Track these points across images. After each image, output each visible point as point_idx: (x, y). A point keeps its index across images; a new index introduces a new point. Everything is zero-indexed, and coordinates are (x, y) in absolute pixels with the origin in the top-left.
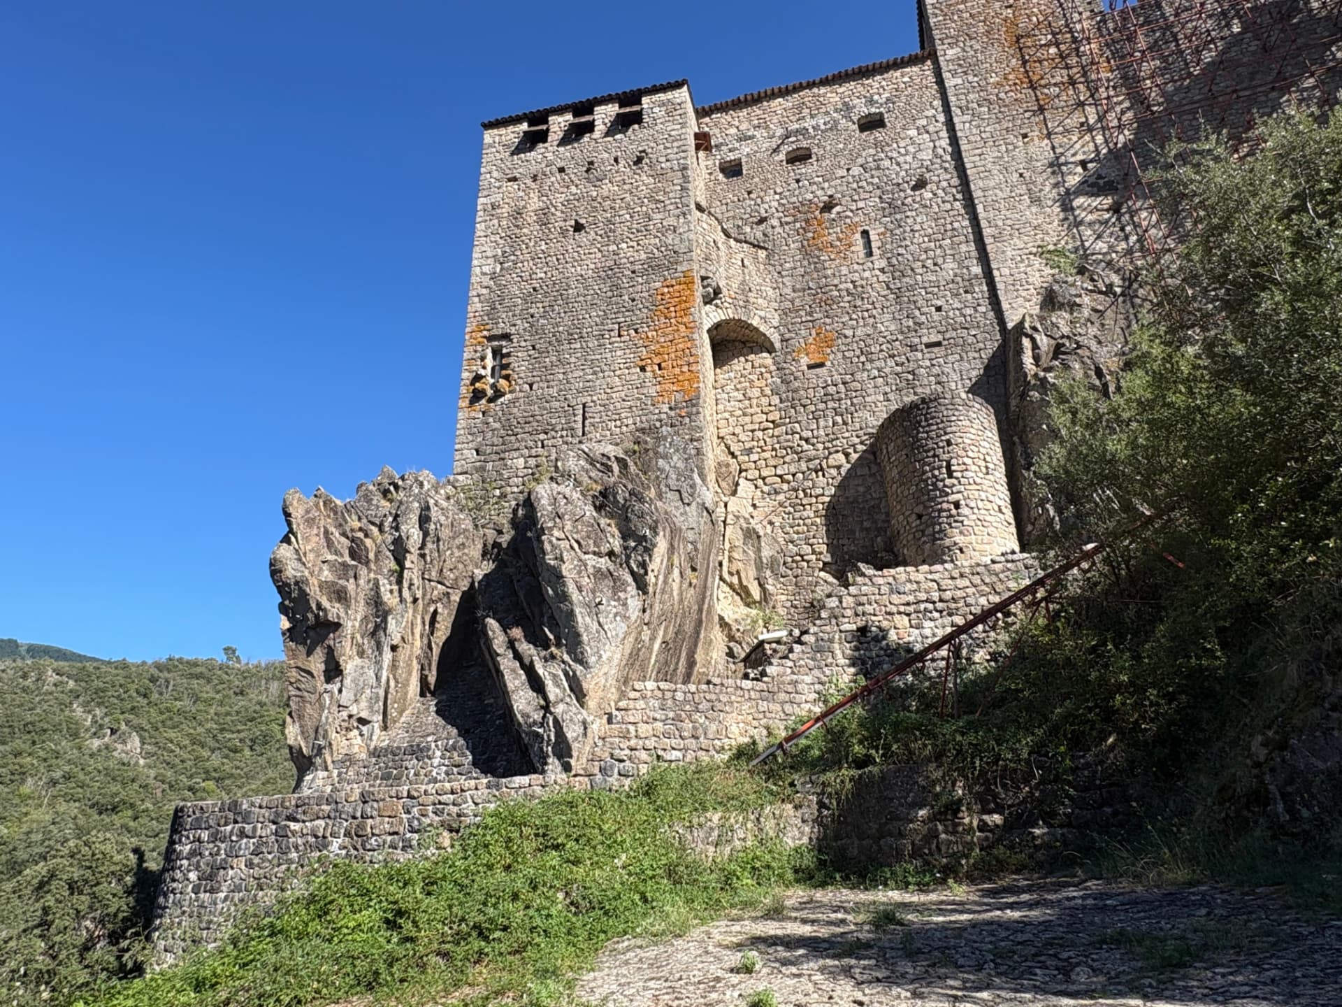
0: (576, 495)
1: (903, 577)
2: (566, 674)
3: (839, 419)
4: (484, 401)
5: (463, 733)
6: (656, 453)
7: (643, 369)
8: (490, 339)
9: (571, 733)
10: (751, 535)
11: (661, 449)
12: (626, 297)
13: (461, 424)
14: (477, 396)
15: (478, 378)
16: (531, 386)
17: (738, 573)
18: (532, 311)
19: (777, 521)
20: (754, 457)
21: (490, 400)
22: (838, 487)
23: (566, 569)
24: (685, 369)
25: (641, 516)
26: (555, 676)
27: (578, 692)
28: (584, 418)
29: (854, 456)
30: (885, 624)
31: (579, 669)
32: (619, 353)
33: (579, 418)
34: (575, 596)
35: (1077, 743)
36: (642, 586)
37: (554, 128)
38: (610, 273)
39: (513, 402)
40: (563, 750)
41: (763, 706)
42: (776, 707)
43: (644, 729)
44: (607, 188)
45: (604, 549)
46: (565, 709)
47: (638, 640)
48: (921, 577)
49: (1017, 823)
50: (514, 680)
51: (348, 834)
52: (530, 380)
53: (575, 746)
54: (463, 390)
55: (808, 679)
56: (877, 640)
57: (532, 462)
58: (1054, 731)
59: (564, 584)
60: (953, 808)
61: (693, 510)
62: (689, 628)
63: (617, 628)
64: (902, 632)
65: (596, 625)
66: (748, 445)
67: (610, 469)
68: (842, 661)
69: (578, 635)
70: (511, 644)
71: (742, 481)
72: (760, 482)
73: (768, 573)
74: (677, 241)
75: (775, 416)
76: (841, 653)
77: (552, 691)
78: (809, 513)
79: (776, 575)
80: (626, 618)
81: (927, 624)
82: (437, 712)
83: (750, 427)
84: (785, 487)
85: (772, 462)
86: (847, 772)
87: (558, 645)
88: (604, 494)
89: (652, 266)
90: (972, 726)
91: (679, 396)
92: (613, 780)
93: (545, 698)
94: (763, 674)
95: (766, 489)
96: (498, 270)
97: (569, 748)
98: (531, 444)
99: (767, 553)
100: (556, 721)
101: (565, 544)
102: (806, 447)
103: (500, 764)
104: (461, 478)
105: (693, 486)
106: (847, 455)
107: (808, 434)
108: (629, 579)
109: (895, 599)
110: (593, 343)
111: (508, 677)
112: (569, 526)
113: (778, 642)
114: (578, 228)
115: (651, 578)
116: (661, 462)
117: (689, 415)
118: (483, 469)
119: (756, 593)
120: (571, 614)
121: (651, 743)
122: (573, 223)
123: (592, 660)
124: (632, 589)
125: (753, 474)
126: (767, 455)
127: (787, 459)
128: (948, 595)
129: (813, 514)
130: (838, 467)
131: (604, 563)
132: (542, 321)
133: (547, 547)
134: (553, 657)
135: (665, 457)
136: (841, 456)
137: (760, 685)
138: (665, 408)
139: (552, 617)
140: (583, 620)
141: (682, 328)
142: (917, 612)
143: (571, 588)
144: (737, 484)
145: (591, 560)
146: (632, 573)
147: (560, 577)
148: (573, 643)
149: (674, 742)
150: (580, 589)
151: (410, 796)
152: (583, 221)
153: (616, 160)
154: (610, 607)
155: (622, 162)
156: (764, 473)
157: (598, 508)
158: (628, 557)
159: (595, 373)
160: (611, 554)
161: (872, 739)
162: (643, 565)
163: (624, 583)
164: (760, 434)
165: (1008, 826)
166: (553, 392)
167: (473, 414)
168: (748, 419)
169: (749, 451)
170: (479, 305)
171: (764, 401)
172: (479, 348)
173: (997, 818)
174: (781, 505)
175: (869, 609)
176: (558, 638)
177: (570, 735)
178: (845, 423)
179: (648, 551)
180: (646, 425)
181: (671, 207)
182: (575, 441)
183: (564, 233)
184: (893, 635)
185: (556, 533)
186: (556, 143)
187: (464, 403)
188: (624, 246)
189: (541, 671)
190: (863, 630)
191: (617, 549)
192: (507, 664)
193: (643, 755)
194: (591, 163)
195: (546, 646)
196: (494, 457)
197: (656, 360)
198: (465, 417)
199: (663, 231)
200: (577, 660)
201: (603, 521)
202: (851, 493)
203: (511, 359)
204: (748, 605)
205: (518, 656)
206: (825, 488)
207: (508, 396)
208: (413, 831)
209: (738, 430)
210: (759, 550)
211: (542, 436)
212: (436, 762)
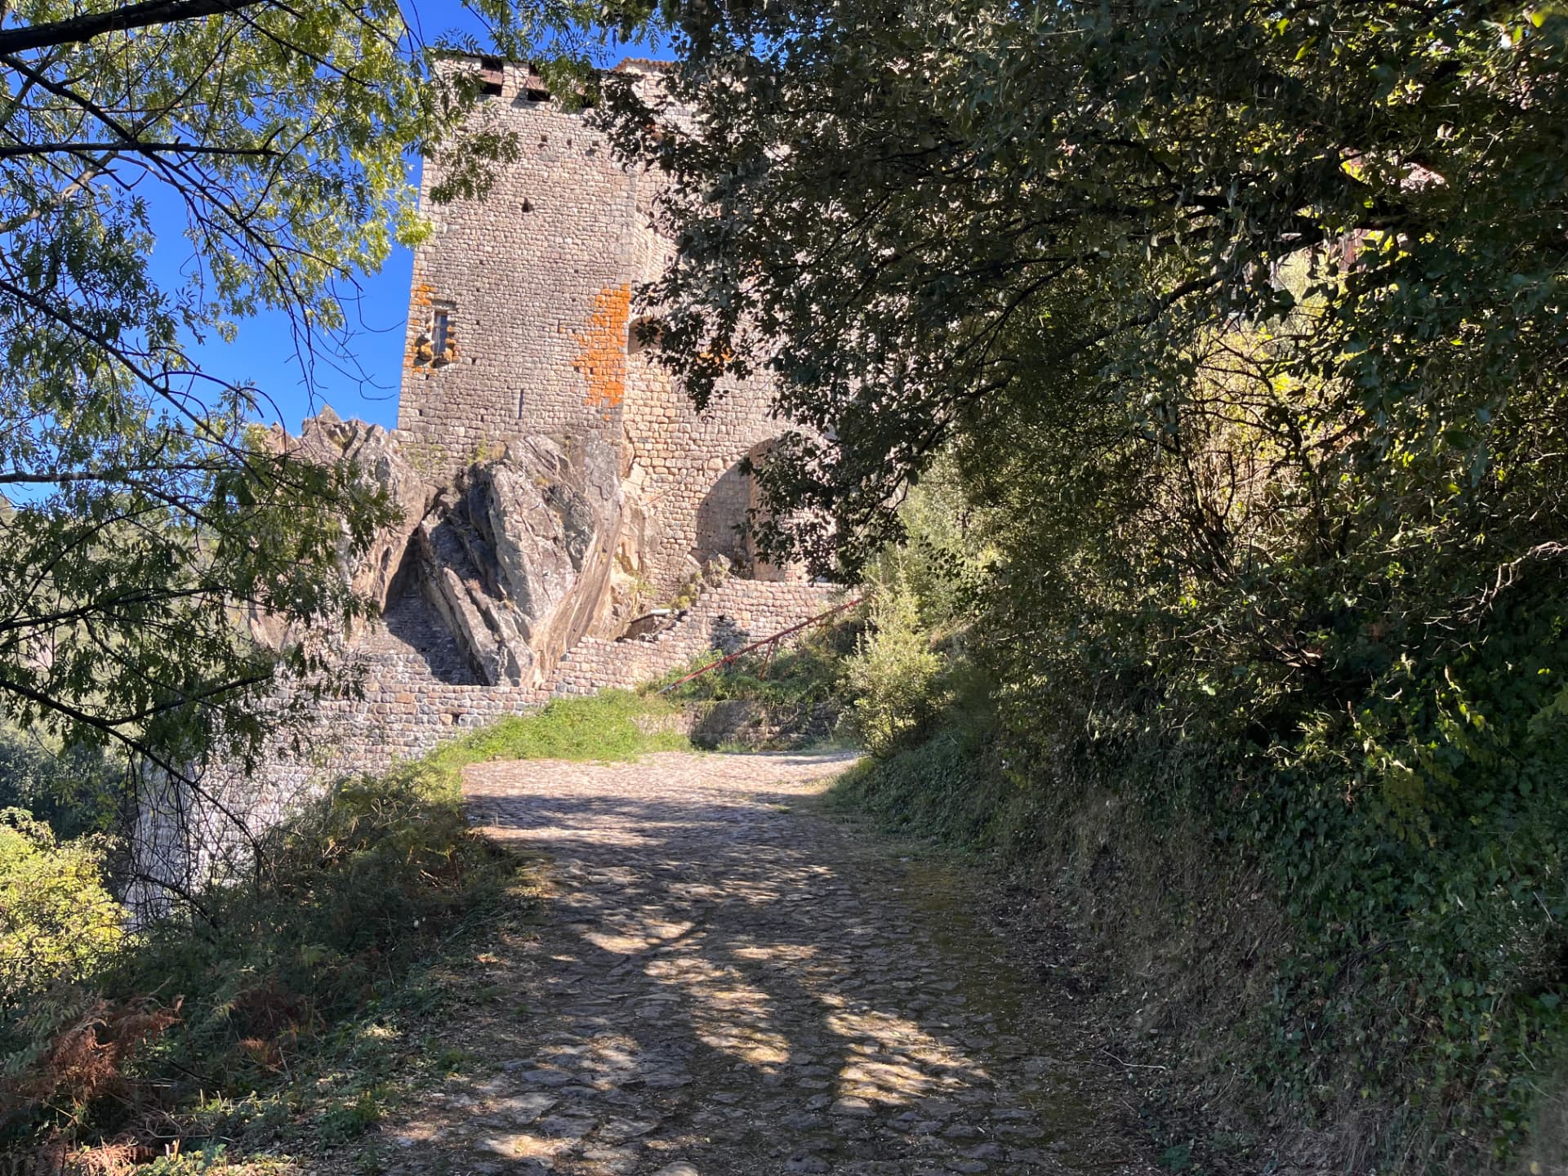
0: (529, 487)
1: (753, 587)
2: (516, 621)
3: (723, 428)
4: (428, 365)
5: (422, 650)
6: (584, 451)
7: (577, 369)
8: (436, 301)
9: (521, 661)
10: (638, 515)
11: (588, 449)
12: (567, 295)
13: (406, 382)
14: (421, 358)
15: (422, 341)
16: (474, 361)
17: (623, 545)
18: (478, 284)
19: (660, 506)
20: (649, 446)
21: (434, 365)
22: (714, 488)
23: (522, 545)
24: (613, 378)
25: (583, 515)
26: (507, 621)
27: (525, 633)
28: (521, 403)
29: (731, 464)
30: (736, 616)
31: (527, 619)
32: (557, 349)
33: (517, 402)
34: (528, 566)
35: (817, 699)
36: (577, 565)
37: (509, 82)
38: (554, 263)
39: (458, 371)
40: (514, 672)
41: (654, 659)
42: (661, 661)
43: (585, 666)
44: (558, 173)
45: (551, 534)
46: (515, 644)
47: (568, 603)
48: (763, 589)
49: (785, 731)
50: (474, 620)
51: (370, 711)
52: (473, 354)
53: (523, 670)
54: (408, 348)
55: (682, 645)
56: (728, 625)
57: (472, 433)
58: (809, 693)
59: (520, 557)
60: (759, 723)
61: (609, 505)
62: (594, 594)
63: (557, 594)
64: (743, 622)
65: (541, 590)
66: (645, 434)
67: (554, 467)
68: (705, 636)
69: (528, 595)
70: (469, 592)
71: (635, 466)
72: (650, 470)
73: (647, 549)
74: (618, 251)
75: (672, 413)
76: (706, 630)
77: (506, 632)
78: (686, 504)
79: (653, 551)
80: (564, 588)
81: (762, 619)
82: (391, 631)
83: (647, 418)
84: (671, 478)
85: (663, 454)
86: (712, 702)
87: (510, 598)
88: (552, 490)
89: (594, 271)
90: (775, 686)
91: (606, 402)
92: (564, 695)
93: (501, 636)
94: (655, 638)
95: (655, 477)
96: (445, 230)
97: (519, 672)
98: (472, 416)
99: (648, 532)
100: (510, 652)
101: (521, 526)
102: (693, 447)
103: (455, 675)
104: (405, 433)
105: (612, 486)
106: (725, 461)
107: (695, 435)
108: (568, 560)
109: (745, 600)
110: (534, 333)
111: (468, 616)
112: (526, 512)
113: (664, 616)
114: (526, 207)
115: (584, 562)
116: (587, 460)
117: (613, 421)
118: (424, 430)
119: (635, 563)
120: (524, 579)
121: (588, 675)
122: (522, 201)
123: (538, 614)
124: (569, 567)
125: (645, 461)
126: (660, 446)
127: (677, 454)
128: (778, 603)
129: (690, 507)
130: (716, 470)
131: (550, 544)
132: (487, 298)
133: (508, 526)
134: (505, 607)
135: (591, 456)
136: (719, 461)
137: (653, 646)
138: (593, 410)
139: (505, 578)
140: (532, 584)
141: (614, 339)
142: (757, 610)
143: (526, 561)
144: (631, 468)
145: (541, 542)
146: (570, 555)
147: (516, 550)
148: (524, 601)
149: (603, 676)
150: (532, 563)
151: (420, 691)
152: (532, 202)
153: (569, 143)
154: (554, 578)
155: (575, 148)
156: (656, 462)
157: (548, 501)
158: (568, 544)
159: (534, 362)
160: (555, 539)
161: (727, 686)
162: (580, 552)
163: (565, 562)
164: (656, 426)
165: (782, 733)
166: (495, 371)
167: (418, 375)
168: (647, 410)
169: (645, 440)
170: (425, 263)
171: (664, 396)
172: (424, 309)
173: (777, 729)
174: (665, 493)
175: (728, 604)
176: (510, 594)
177: (520, 663)
178: (728, 433)
179: (586, 542)
180: (574, 421)
181: (617, 213)
182: (513, 422)
183: (512, 207)
184: (739, 623)
185: (516, 517)
186: (510, 100)
187: (411, 362)
188: (569, 240)
189: (496, 616)
190: (722, 618)
191: (560, 536)
192: (466, 605)
193: (583, 681)
194: (544, 139)
195: (500, 597)
196: (438, 421)
197: (590, 364)
198: (410, 377)
199: (607, 235)
200: (524, 612)
201: (552, 513)
202: (722, 494)
203: (456, 329)
204: (625, 571)
205: (474, 601)
206: (703, 486)
207: (452, 365)
208: (424, 713)
209: (638, 418)
210: (642, 530)
211: (483, 411)
212: (400, 669)
